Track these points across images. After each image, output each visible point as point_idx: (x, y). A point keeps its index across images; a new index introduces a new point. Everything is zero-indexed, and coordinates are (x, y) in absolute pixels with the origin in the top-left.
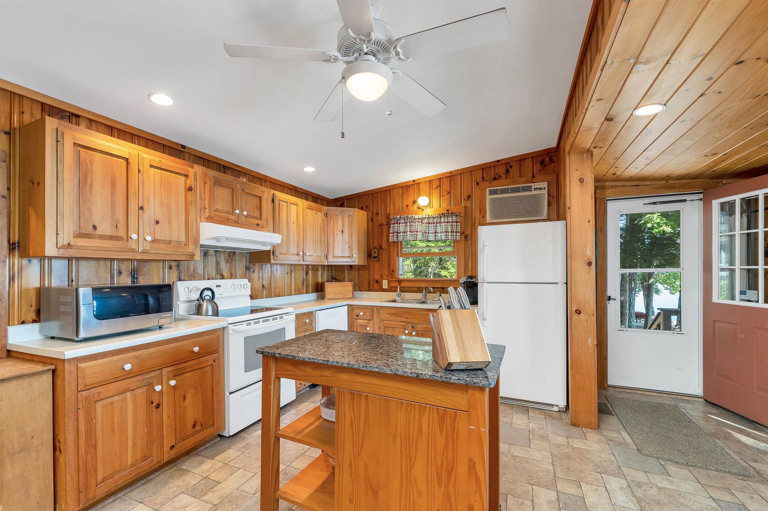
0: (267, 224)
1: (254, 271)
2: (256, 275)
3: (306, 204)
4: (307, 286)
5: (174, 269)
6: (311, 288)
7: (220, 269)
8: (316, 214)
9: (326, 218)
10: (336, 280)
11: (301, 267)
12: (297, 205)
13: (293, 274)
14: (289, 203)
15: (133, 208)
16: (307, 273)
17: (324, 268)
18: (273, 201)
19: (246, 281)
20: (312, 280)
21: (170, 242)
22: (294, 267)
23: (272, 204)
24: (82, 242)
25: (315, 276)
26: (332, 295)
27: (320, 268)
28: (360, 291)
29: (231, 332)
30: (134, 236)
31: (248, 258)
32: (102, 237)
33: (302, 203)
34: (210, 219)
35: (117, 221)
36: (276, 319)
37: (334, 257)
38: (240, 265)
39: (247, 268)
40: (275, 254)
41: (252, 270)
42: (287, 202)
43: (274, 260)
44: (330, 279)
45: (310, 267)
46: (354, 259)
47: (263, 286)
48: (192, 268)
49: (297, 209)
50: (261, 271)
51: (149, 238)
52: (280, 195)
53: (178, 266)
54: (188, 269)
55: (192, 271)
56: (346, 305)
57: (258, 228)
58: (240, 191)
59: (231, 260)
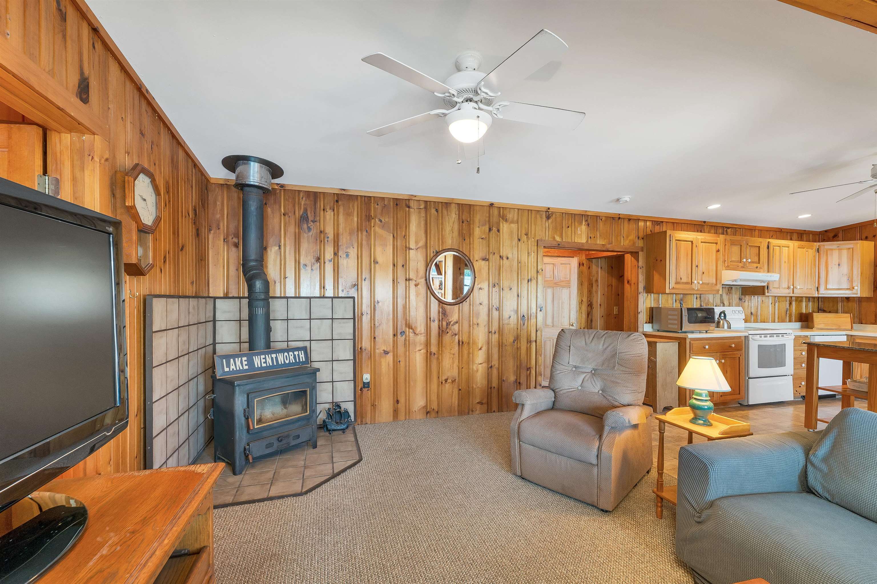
0: (763, 266)
1: (745, 301)
2: (746, 303)
3: (797, 244)
4: (790, 316)
5: (698, 299)
6: (794, 317)
7: (722, 299)
8: (807, 251)
9: (818, 253)
10: (824, 311)
11: (785, 298)
12: (788, 247)
13: (777, 304)
14: (781, 247)
15: (694, 266)
16: (790, 304)
17: (809, 299)
18: (768, 247)
19: (740, 308)
20: (796, 311)
21: (708, 284)
22: (777, 298)
23: (767, 250)
24: (678, 286)
25: (799, 306)
26: (823, 325)
27: (804, 300)
28: (861, 323)
29: (750, 339)
30: (696, 282)
31: (741, 292)
32: (683, 283)
33: (793, 244)
34: (728, 268)
35: (688, 275)
36: (779, 336)
37: (827, 289)
38: (735, 296)
39: (740, 299)
40: (769, 289)
41: (743, 301)
42: (779, 246)
43: (768, 293)
44: (816, 310)
45: (794, 298)
46: (854, 291)
47: (751, 313)
48: (707, 299)
49: (789, 250)
50: (750, 301)
51: (701, 282)
52: (774, 242)
53: (700, 297)
54: (705, 299)
55: (707, 300)
56: (846, 335)
57: (757, 270)
58: (745, 245)
59: (730, 293)
